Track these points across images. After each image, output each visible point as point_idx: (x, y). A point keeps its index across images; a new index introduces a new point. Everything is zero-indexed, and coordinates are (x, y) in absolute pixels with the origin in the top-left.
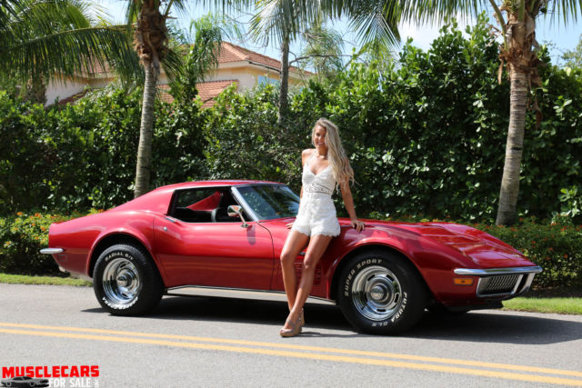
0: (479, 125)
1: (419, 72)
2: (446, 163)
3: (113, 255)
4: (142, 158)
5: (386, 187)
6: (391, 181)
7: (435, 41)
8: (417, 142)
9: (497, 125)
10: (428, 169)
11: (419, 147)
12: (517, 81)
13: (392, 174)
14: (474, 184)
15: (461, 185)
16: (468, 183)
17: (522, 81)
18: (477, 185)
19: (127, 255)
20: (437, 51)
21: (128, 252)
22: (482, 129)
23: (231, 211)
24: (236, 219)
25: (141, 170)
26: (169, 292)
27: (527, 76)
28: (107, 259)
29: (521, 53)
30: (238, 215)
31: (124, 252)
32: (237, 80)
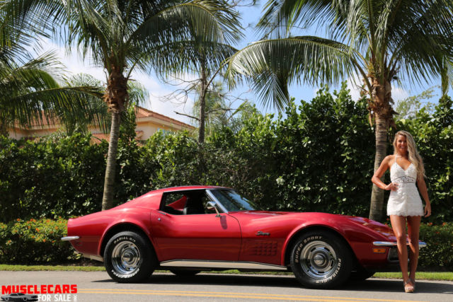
0: (345, 157)
1: (306, 118)
2: (323, 184)
3: (120, 239)
4: (109, 179)
5: (278, 201)
6: (282, 197)
7: (314, 99)
8: (301, 169)
9: (357, 157)
10: (309, 189)
11: (303, 173)
12: (380, 125)
13: (283, 192)
14: (342, 199)
15: (333, 200)
16: (338, 198)
17: (384, 125)
18: (344, 200)
19: (131, 239)
20: (315, 106)
21: (132, 237)
22: (347, 160)
23: (209, 205)
24: (212, 211)
25: (107, 187)
26: (161, 265)
27: (386, 121)
28: (115, 242)
29: (382, 106)
30: (214, 208)
31: (129, 237)
32: (142, 131)
